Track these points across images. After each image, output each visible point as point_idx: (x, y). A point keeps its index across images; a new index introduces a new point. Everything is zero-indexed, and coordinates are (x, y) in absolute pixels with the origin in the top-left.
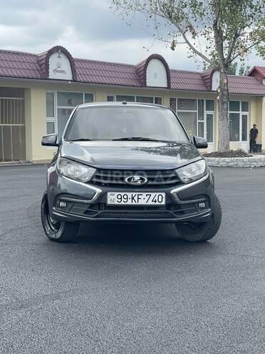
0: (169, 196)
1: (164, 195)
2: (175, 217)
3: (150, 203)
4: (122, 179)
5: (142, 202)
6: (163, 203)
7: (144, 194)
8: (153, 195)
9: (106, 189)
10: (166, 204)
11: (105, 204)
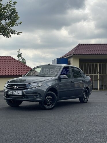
0: (23, 92)
1: (21, 92)
2: (24, 99)
3: (18, 94)
4: (12, 87)
5: (16, 94)
6: (21, 94)
7: (16, 91)
8: (19, 92)
9: (8, 90)
10: (22, 95)
11: (8, 94)
